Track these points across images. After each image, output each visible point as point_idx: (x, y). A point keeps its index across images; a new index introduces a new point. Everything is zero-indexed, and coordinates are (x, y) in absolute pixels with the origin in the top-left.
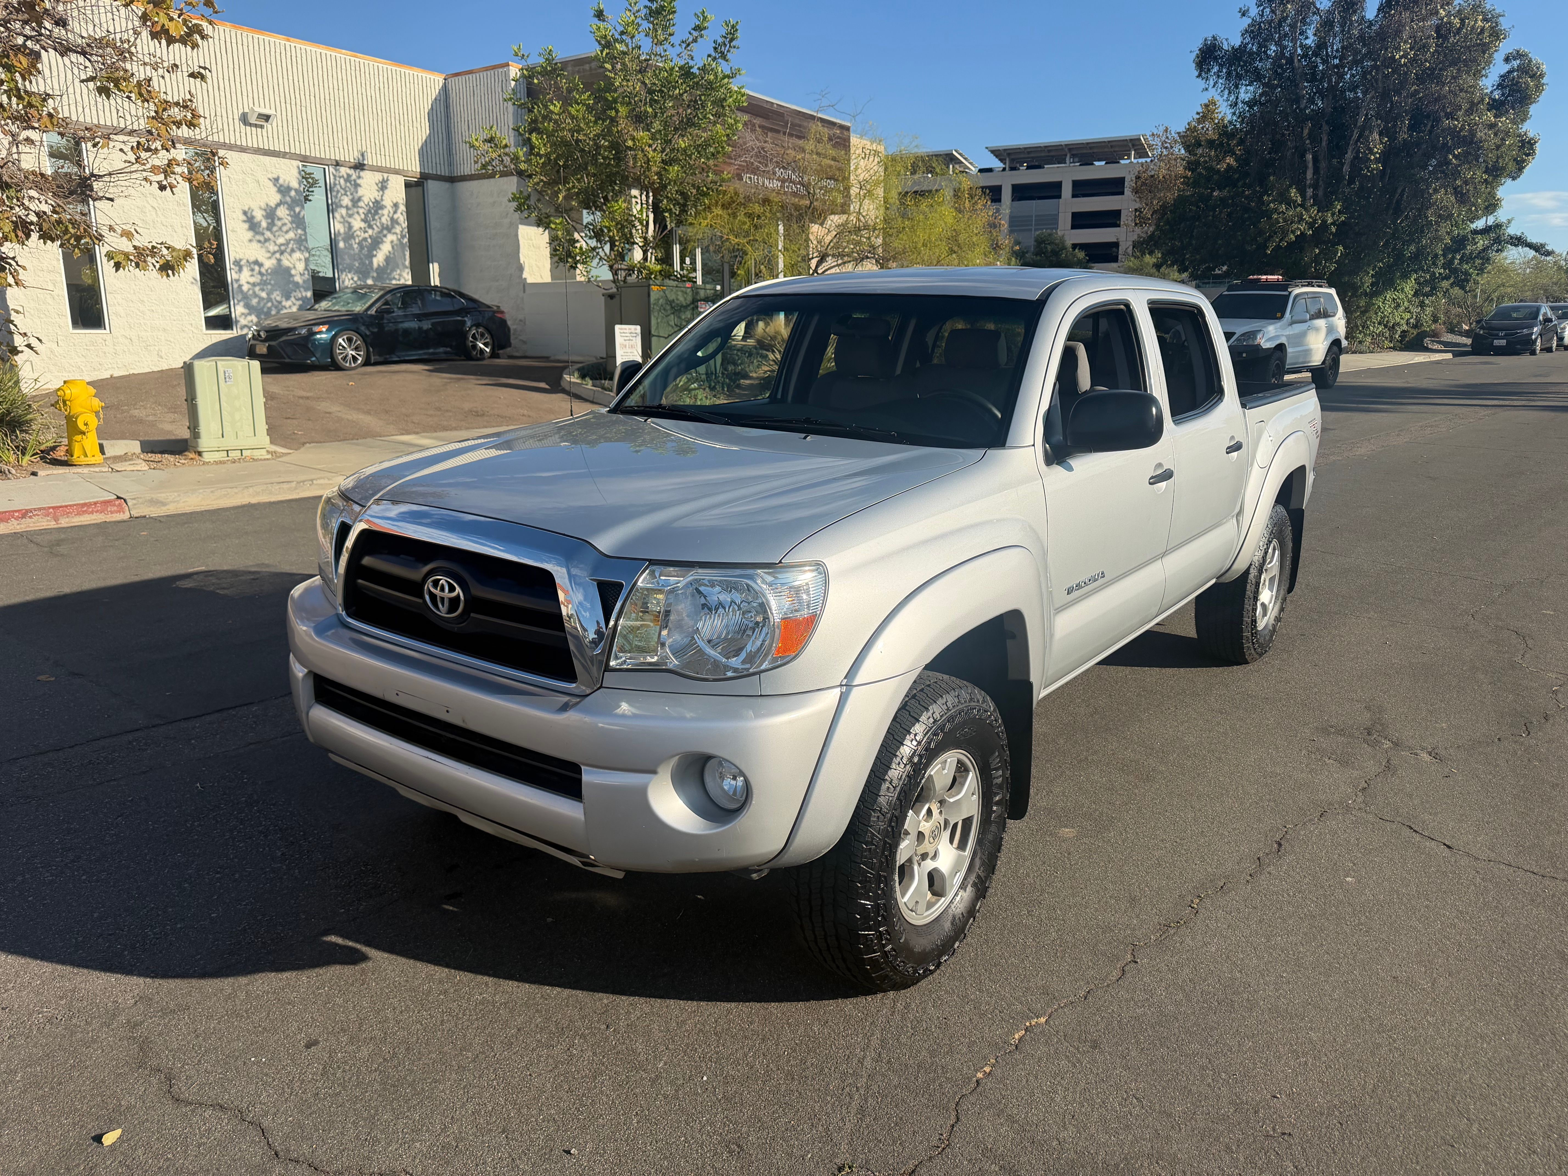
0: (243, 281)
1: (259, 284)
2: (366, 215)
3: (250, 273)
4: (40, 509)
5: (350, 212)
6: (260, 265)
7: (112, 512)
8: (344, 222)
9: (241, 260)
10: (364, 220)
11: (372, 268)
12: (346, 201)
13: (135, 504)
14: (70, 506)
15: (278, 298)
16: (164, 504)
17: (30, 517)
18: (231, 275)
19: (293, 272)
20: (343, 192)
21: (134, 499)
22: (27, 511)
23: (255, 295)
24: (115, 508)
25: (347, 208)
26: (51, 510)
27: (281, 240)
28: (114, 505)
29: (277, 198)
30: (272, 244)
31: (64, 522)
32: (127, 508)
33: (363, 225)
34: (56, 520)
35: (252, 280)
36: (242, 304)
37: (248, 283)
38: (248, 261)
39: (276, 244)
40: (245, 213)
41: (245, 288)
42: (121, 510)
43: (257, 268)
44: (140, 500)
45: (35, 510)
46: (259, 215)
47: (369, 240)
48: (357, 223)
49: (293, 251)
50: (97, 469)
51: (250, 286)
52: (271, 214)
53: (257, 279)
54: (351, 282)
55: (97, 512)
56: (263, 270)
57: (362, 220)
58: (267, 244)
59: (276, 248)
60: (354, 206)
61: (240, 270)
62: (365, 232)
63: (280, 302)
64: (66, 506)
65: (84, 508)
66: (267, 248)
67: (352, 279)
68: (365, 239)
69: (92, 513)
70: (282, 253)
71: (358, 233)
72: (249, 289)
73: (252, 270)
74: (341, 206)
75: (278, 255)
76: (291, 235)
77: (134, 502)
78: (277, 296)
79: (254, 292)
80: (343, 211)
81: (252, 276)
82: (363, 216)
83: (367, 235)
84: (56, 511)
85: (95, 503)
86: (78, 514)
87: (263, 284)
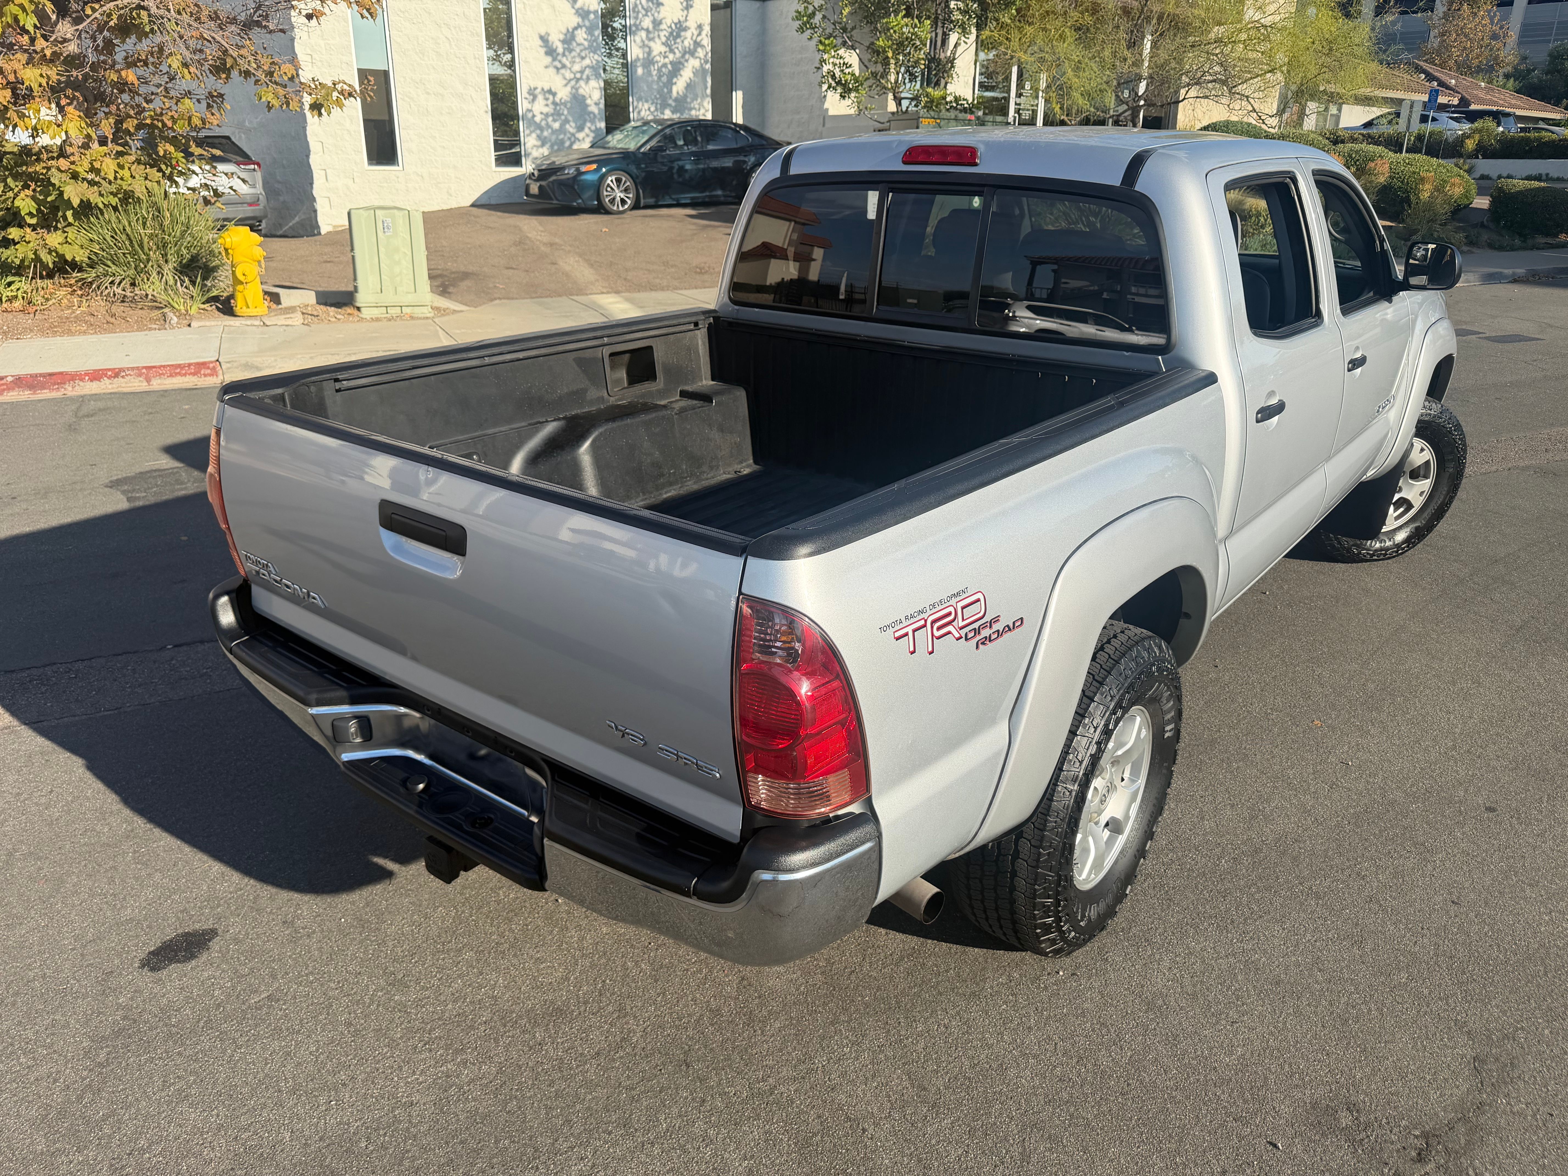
0: (537, 113)
1: (552, 115)
2: (668, 39)
3: (545, 102)
4: (133, 369)
5: (651, 36)
6: (554, 94)
7: (205, 375)
8: (644, 46)
9: (535, 89)
10: (664, 44)
11: (671, 97)
12: (647, 23)
13: (229, 368)
14: (164, 366)
15: (572, 130)
16: (258, 369)
17: (123, 377)
18: (523, 106)
19: (589, 101)
20: (644, 12)
21: (228, 362)
22: (121, 370)
23: (548, 126)
24: (209, 371)
25: (647, 30)
26: (144, 371)
27: (577, 67)
28: (208, 368)
29: (575, 20)
30: (568, 71)
31: (158, 384)
32: (220, 372)
33: (663, 49)
34: (148, 380)
35: (546, 110)
36: (534, 135)
37: (541, 113)
38: (543, 89)
39: (572, 72)
40: (541, 38)
41: (538, 119)
42: (214, 373)
43: (551, 97)
44: (235, 364)
45: (128, 369)
46: (556, 40)
47: (669, 66)
48: (658, 47)
49: (588, 79)
50: (249, 322)
51: (543, 116)
52: (569, 39)
53: (549, 110)
54: (648, 112)
55: (191, 374)
56: (557, 100)
57: (663, 44)
58: (563, 71)
59: (572, 76)
60: (654, 28)
61: (535, 98)
62: (665, 57)
63: (573, 135)
64: (160, 367)
65: (176, 370)
66: (563, 75)
67: (649, 109)
68: (665, 65)
69: (185, 375)
70: (578, 80)
71: (658, 58)
72: (542, 120)
73: (547, 99)
74: (642, 29)
75: (573, 83)
76: (587, 62)
77: (228, 365)
78: (571, 128)
79: (547, 124)
80: (643, 34)
81: (547, 105)
82: (664, 39)
83: (667, 60)
84: (148, 372)
85: (190, 365)
86: (171, 376)
87: (557, 114)
